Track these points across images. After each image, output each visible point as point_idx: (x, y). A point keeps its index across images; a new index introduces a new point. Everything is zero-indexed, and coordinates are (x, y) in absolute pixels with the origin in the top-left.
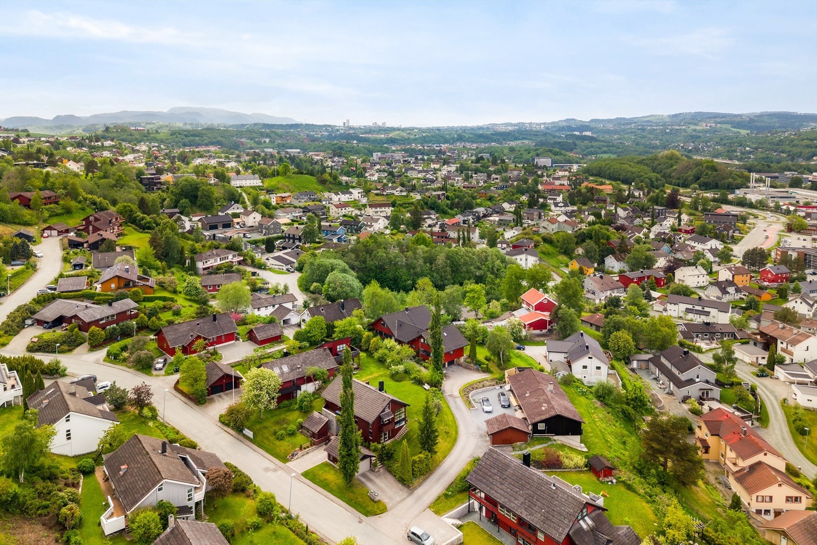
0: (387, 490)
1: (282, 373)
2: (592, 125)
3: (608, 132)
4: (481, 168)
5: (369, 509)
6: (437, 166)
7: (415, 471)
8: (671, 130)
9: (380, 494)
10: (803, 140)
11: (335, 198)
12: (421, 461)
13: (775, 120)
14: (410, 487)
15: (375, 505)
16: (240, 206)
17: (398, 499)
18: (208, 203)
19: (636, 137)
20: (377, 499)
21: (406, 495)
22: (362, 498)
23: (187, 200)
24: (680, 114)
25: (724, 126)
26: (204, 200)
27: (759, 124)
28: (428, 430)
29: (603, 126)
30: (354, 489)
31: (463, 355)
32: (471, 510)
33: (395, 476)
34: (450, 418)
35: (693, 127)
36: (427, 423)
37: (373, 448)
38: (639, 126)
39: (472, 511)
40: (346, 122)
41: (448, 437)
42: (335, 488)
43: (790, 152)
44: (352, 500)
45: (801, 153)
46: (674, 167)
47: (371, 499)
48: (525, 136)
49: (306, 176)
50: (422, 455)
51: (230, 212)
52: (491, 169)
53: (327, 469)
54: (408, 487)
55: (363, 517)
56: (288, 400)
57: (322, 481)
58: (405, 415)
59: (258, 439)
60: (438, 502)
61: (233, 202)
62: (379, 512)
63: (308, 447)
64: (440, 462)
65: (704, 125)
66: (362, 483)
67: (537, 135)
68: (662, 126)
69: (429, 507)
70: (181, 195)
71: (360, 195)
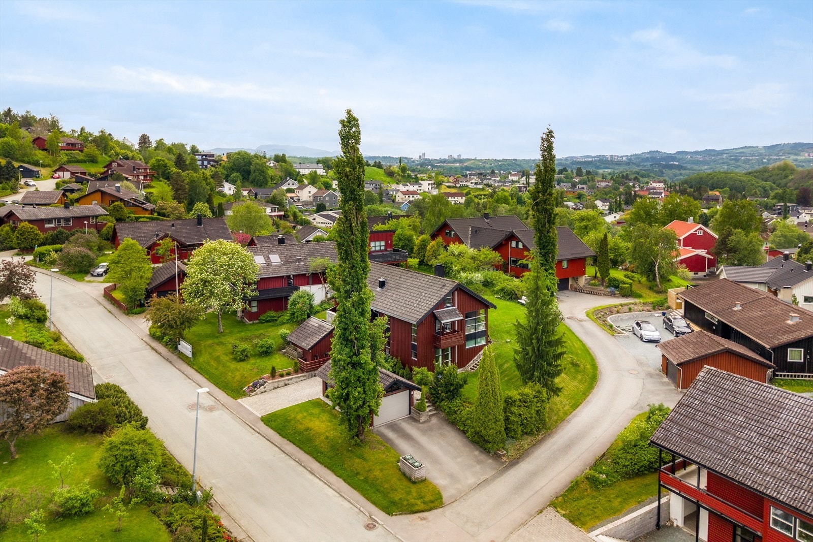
0: (446, 459)
1: (269, 264)
2: (678, 156)
3: (697, 162)
4: (565, 180)
5: (396, 497)
6: (515, 178)
7: (512, 422)
8: (769, 160)
9: (426, 464)
11: (402, 188)
12: (524, 401)
14: (500, 456)
15: (414, 489)
16: (296, 183)
17: (471, 480)
18: (262, 178)
20: (419, 474)
21: (489, 473)
22: (381, 470)
23: (238, 174)
24: (777, 145)
26: (257, 174)
28: (538, 340)
29: (691, 157)
30: (366, 451)
31: (584, 273)
32: (662, 523)
33: (464, 432)
34: (577, 345)
35: (793, 157)
36: (538, 324)
37: (419, 376)
38: (732, 156)
39: (666, 527)
40: (421, 155)
41: (577, 372)
42: (324, 447)
44: (358, 474)
46: (790, 177)
47: (404, 474)
49: (373, 168)
50: (527, 390)
51: (284, 187)
52: (577, 180)
53: (316, 411)
54: (497, 457)
55: (380, 516)
56: (276, 310)
57: (300, 433)
58: (486, 324)
59: (201, 360)
60: (576, 494)
61: (288, 178)
62: (422, 507)
63: (288, 374)
64: (566, 414)
65: (806, 154)
66: (388, 440)
67: (619, 164)
68: (758, 156)
69: (553, 504)
70: (233, 170)
71: (430, 187)
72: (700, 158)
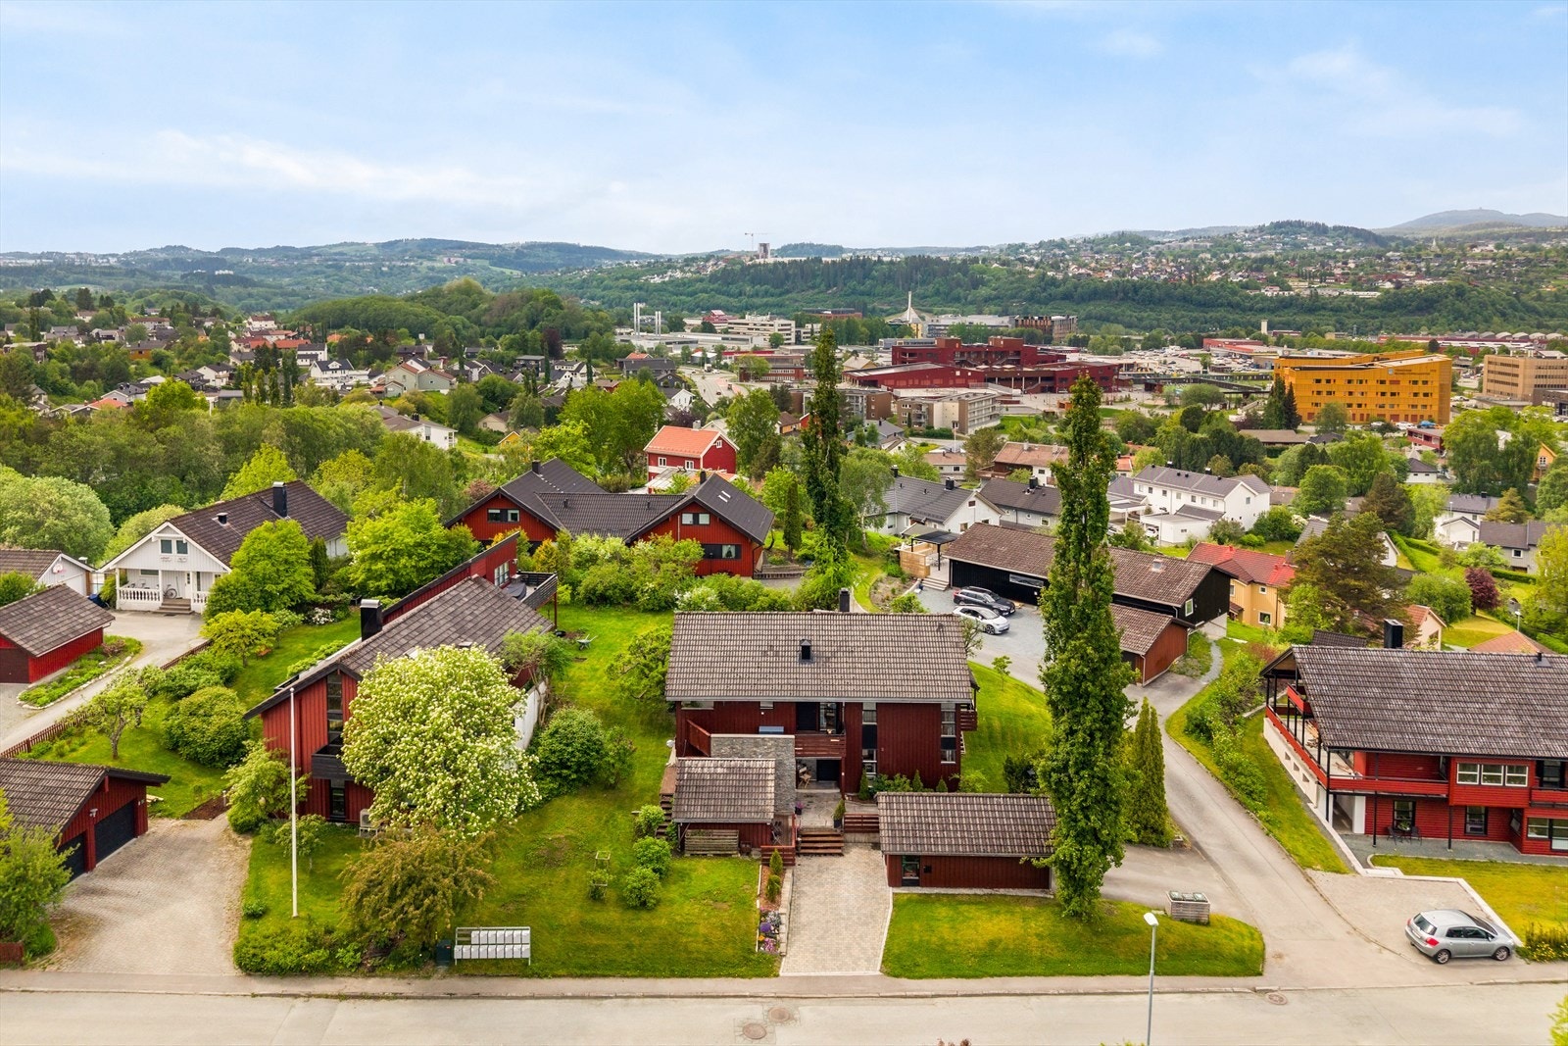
3: (268, 271)
4: (55, 318)
8: (390, 268)
10: (617, 279)
13: (553, 254)
19: (329, 280)
24: (396, 242)
25: (479, 262)
27: (531, 260)
35: (426, 264)
38: (327, 260)
43: (603, 297)
45: (620, 298)
48: (82, 276)
65: (446, 259)
67: (110, 274)
68: (371, 260)
72: (270, 261)
